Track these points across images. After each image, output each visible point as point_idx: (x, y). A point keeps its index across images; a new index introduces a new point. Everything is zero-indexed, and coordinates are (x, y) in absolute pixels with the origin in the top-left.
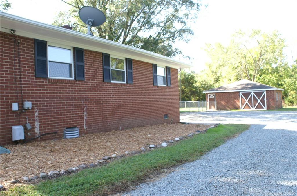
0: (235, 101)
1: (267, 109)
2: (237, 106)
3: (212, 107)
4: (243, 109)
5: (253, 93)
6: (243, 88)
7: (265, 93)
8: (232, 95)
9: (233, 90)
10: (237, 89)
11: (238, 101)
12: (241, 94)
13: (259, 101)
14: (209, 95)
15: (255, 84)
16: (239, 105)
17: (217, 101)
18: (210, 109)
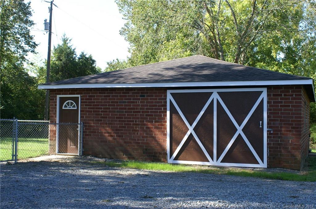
0: (150, 125)
1: (271, 165)
2: (153, 144)
3: (70, 145)
4: (177, 158)
5: (215, 96)
6: (182, 77)
7: (264, 95)
8: (139, 103)
9: (143, 81)
10: (157, 78)
11: (157, 128)
12: (169, 97)
13: (240, 130)
14: (62, 100)
15: (227, 67)
16: (161, 141)
17: (85, 125)
18: (60, 152)
